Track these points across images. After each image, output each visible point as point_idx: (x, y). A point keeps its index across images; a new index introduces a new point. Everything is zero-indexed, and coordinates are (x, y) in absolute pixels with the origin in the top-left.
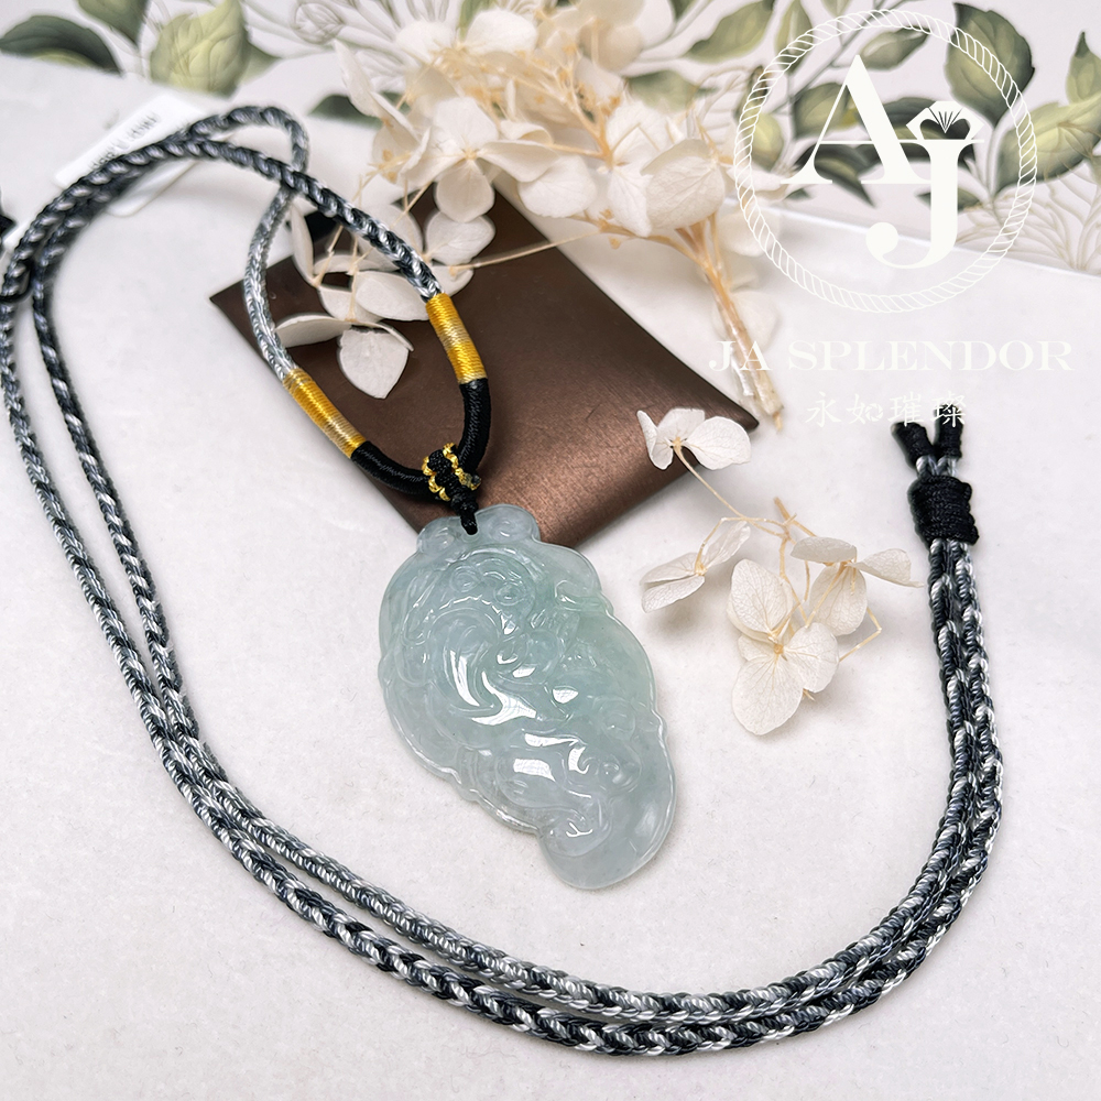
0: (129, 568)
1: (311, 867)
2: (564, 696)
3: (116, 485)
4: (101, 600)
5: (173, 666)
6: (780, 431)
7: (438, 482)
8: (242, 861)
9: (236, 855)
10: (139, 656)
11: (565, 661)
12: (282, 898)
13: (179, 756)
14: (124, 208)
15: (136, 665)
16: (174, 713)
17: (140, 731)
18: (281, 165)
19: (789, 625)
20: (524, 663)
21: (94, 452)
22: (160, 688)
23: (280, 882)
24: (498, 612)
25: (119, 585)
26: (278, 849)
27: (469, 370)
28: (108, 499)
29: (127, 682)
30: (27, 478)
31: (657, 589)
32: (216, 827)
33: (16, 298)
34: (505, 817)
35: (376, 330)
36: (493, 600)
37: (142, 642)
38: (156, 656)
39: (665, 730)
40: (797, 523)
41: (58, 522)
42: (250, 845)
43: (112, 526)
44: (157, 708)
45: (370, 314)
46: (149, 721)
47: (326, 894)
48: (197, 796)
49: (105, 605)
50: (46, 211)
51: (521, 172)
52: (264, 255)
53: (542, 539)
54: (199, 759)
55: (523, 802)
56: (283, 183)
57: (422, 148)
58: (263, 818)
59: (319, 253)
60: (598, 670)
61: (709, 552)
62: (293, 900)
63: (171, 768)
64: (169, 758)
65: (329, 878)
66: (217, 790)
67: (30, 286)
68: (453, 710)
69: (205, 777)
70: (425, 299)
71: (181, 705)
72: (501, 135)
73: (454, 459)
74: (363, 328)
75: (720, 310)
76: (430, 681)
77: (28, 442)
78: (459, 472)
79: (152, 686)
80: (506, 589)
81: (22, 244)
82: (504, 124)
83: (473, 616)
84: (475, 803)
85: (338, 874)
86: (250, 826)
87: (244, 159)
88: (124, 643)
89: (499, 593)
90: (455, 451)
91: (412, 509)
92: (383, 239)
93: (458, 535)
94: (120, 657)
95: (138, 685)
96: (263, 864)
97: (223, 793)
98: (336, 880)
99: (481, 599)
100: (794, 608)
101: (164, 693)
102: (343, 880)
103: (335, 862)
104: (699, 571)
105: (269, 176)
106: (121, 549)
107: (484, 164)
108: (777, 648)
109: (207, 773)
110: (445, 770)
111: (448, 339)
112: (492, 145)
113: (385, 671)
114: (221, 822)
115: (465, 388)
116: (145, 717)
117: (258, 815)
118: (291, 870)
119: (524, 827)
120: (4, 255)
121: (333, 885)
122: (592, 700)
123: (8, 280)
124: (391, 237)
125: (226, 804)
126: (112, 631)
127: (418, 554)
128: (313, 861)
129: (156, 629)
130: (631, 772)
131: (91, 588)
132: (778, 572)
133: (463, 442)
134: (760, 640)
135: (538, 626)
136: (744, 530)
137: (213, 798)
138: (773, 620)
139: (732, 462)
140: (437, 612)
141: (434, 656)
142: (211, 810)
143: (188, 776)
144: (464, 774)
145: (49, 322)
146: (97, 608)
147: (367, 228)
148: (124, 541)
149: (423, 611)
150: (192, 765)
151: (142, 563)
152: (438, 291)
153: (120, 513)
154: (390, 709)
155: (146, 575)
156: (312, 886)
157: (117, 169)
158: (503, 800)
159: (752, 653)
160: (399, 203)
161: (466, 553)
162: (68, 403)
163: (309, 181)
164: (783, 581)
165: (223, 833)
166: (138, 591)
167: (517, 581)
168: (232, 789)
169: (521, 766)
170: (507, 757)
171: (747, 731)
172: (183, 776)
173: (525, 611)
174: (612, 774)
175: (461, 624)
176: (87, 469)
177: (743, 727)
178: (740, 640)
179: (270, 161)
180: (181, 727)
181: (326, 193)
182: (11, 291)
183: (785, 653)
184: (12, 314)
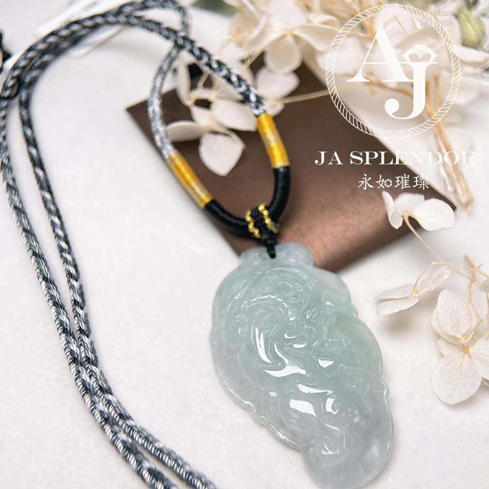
0: (66, 261)
1: (159, 455)
2: (325, 364)
3: (62, 212)
4: (47, 278)
5: (87, 322)
6: (470, 214)
7: (255, 226)
8: (116, 447)
9: (113, 443)
10: (67, 314)
11: (327, 342)
12: (139, 473)
13: (85, 376)
14: (77, 53)
15: (64, 319)
16: (85, 350)
17: (63, 359)
18: (175, 32)
19: (473, 337)
20: (300, 340)
21: (50, 192)
22: (77, 335)
23: (139, 463)
24: (286, 306)
25: (58, 271)
26: (140, 441)
27: (279, 160)
28: (56, 220)
29: (58, 329)
30: (8, 204)
31: (388, 302)
32: (103, 423)
33: (10, 98)
34: (282, 436)
35: (225, 134)
36: (284, 299)
37: (69, 306)
38: (77, 315)
39: (388, 393)
40: (480, 272)
41: (25, 230)
42: (123, 436)
43: (57, 236)
44: (75, 346)
45: (221, 125)
46: (69, 353)
47: (167, 474)
48: (93, 403)
49: (49, 281)
50: (30, 49)
51: (319, 46)
52: (162, 84)
53: (315, 265)
54: (97, 380)
55: (295, 428)
56: (176, 42)
57: (261, 27)
58: (133, 420)
59: (193, 87)
60: (347, 349)
61: (421, 283)
62: (146, 474)
63: (79, 384)
64: (79, 377)
65: (170, 463)
66: (106, 400)
67: (18, 92)
68: (254, 364)
69: (99, 392)
70: (257, 116)
71: (89, 346)
72: (309, 22)
73: (266, 213)
74: (216, 133)
75: (435, 136)
76: (242, 345)
77: (11, 182)
78: (268, 221)
79: (73, 332)
80: (292, 293)
81: (15, 68)
82: (311, 16)
83: (271, 307)
84: (263, 426)
85: (176, 460)
86: (124, 425)
87: (154, 27)
88: (58, 305)
89: (288, 295)
90: (267, 208)
91: (237, 242)
92: (234, 79)
93: (264, 259)
94: (55, 314)
95: (65, 331)
96: (130, 449)
97: (109, 403)
98: (174, 465)
99: (277, 297)
100: (478, 324)
101: (80, 337)
102: (178, 465)
103: (175, 453)
104: (414, 294)
105: (167, 38)
106: (61, 250)
107: (296, 38)
108: (464, 349)
109: (101, 388)
110: (246, 402)
111: (268, 141)
112: (303, 28)
113: (214, 336)
114: (107, 420)
115: (276, 171)
116: (67, 351)
117: (129, 418)
118: (146, 455)
119: (294, 445)
120: (3, 73)
121: (172, 468)
122: (342, 368)
123: (5, 88)
124: (239, 79)
125: (111, 409)
126: (52, 297)
127: (239, 268)
128: (161, 450)
129: (78, 299)
130: (365, 417)
131: (41, 270)
132: (467, 300)
133: (272, 203)
134: (453, 342)
135: (311, 317)
136: (446, 271)
137: (103, 404)
138: (463, 330)
139: (441, 227)
140: (249, 303)
141: (246, 329)
142: (101, 412)
143: (89, 389)
144: (258, 406)
145: (28, 113)
146: (44, 283)
147: (224, 72)
148: (64, 245)
149: (241, 301)
150: (92, 382)
151: (74, 259)
152: (265, 112)
153: (62, 228)
154: (215, 360)
155: (75, 267)
156: (159, 468)
157: (75, 27)
158: (282, 425)
159: (447, 351)
160: (243, 61)
161: (269, 269)
162: (37, 161)
163: (192, 42)
164: (470, 306)
165: (107, 428)
166: (70, 275)
167: (300, 289)
168: (115, 400)
169: (295, 404)
170: (286, 398)
171: (442, 401)
172: (87, 389)
173: (304, 307)
174: (354, 416)
175: (264, 311)
176: (45, 202)
177: (439, 398)
178: (439, 341)
179: (168, 29)
180: (88, 359)
181: (202, 50)
182: (7, 93)
183: (470, 352)
184: (7, 107)
